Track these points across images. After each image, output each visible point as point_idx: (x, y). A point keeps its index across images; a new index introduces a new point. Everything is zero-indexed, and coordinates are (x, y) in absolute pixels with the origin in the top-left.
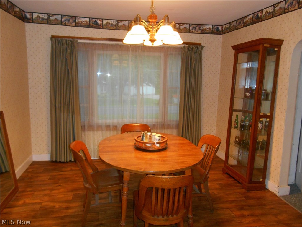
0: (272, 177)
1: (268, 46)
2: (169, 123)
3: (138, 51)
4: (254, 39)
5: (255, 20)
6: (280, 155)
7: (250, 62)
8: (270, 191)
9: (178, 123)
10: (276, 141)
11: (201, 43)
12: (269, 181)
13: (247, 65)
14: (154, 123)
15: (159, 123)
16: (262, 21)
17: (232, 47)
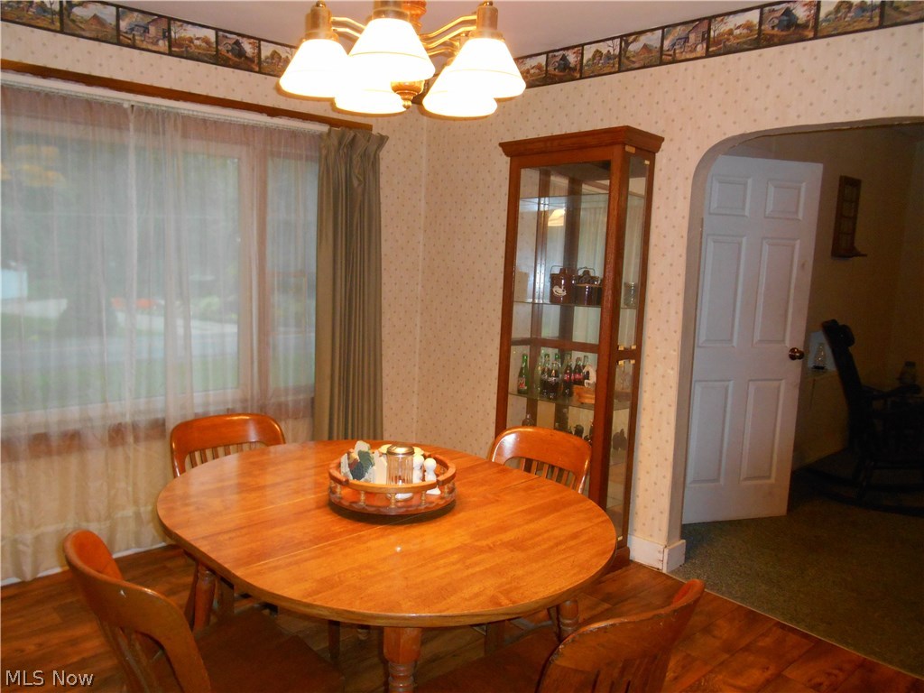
0: (644, 524)
1: (632, 150)
2: (283, 399)
3: (164, 134)
4: (558, 131)
5: (557, 72)
6: (666, 460)
7: (545, 197)
8: (641, 566)
9: (312, 395)
10: (652, 420)
11: (371, 126)
12: (633, 537)
13: (539, 204)
14: (230, 406)
15: (249, 403)
16: (581, 78)
17: (501, 145)
